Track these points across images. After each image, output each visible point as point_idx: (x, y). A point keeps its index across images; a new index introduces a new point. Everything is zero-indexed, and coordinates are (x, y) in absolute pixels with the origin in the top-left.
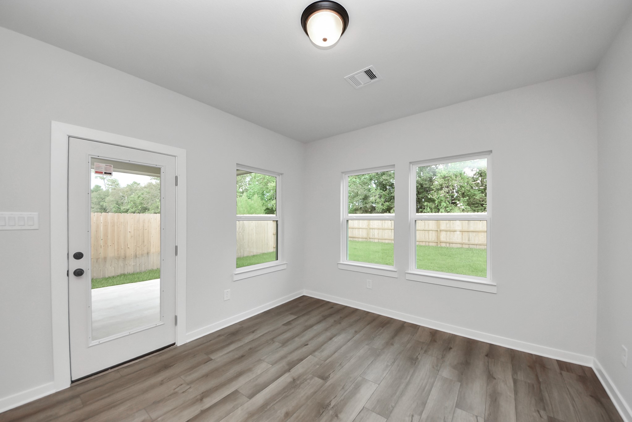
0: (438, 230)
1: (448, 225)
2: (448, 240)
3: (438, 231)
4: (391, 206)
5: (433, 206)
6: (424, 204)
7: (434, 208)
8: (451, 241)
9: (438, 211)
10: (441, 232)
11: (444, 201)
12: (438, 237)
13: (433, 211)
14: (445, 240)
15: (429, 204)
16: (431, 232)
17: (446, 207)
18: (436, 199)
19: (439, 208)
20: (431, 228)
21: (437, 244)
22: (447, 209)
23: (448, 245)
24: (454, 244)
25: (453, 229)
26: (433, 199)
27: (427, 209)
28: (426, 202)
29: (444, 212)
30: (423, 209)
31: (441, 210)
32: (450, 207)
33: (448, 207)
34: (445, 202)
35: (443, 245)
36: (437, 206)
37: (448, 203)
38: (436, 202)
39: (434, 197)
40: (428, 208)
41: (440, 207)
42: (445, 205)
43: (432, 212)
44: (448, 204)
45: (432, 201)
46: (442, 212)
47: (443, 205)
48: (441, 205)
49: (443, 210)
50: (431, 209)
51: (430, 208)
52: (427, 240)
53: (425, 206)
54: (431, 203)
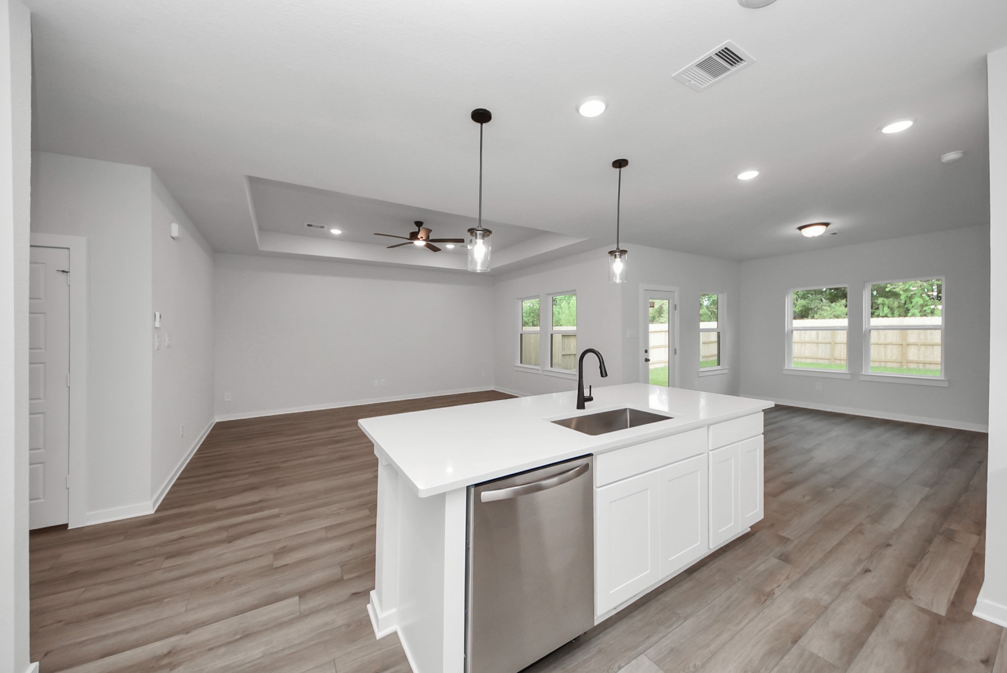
0: (904, 344)
1: (922, 336)
2: (922, 359)
3: (904, 346)
4: (809, 307)
5: (896, 304)
6: (876, 301)
7: (897, 308)
8: (928, 360)
9: (906, 313)
10: (909, 346)
11: (919, 294)
12: (903, 354)
13: (896, 312)
14: (916, 359)
15: (886, 301)
16: (889, 347)
17: (922, 306)
18: (901, 292)
19: (907, 308)
20: (889, 340)
21: (902, 365)
22: (924, 309)
23: (921, 366)
24: (932, 365)
25: (932, 341)
26: (895, 292)
27: (883, 310)
28: (882, 297)
29: (919, 314)
30: (875, 309)
31: (912, 311)
32: (932, 305)
33: (927, 305)
34: (921, 296)
35: (912, 366)
36: (905, 304)
37: (927, 298)
38: (903, 297)
39: (897, 290)
40: (886, 309)
41: (909, 306)
42: (921, 301)
43: (893, 315)
44: (926, 301)
45: (895, 295)
46: (913, 315)
47: (917, 302)
48: (911, 303)
49: (916, 311)
50: (891, 309)
51: (889, 307)
52: (883, 358)
53: (878, 305)
54: (892, 299)
